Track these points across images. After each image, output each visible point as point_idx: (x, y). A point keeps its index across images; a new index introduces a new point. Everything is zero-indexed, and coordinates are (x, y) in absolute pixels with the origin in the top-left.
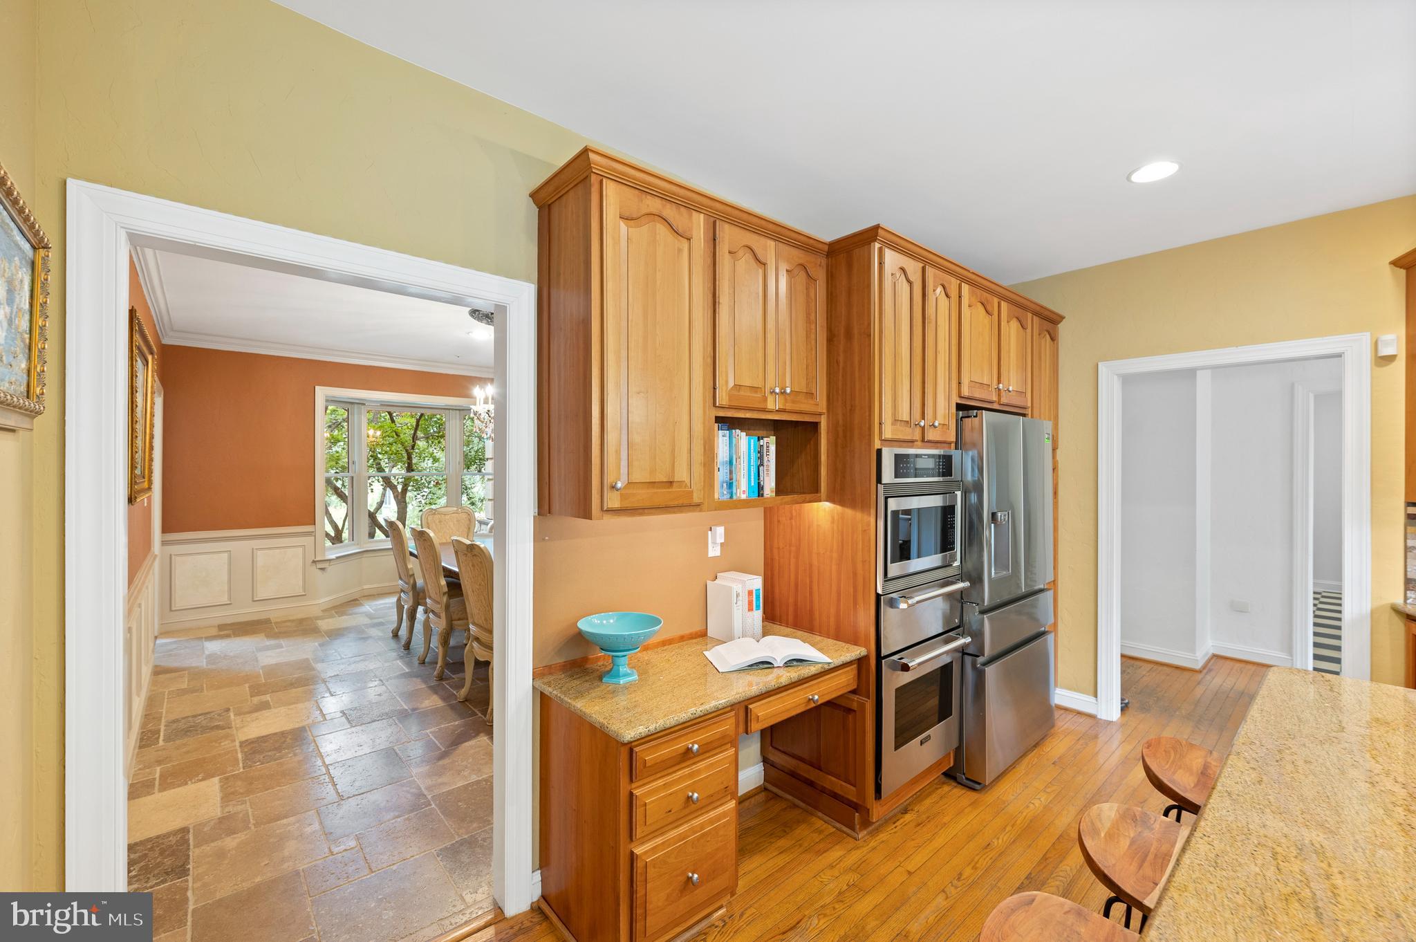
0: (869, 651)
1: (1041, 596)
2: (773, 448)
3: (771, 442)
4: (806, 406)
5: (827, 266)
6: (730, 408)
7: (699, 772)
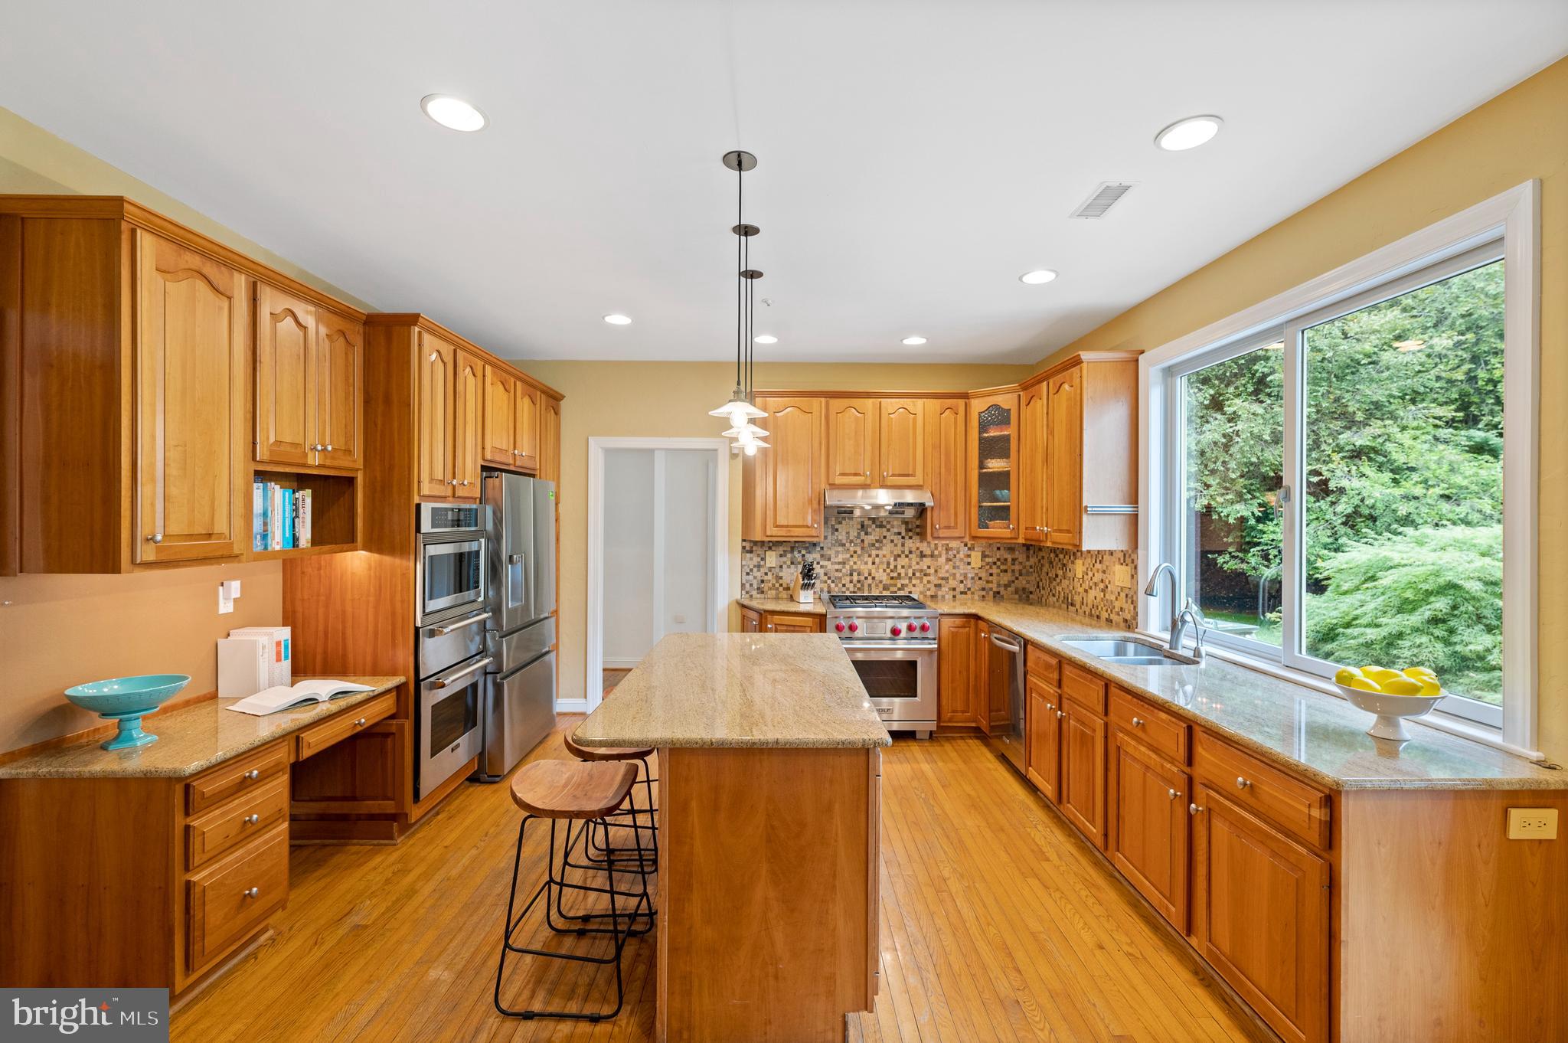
0: (407, 678)
1: (546, 621)
2: (309, 501)
3: (306, 496)
4: (345, 462)
5: (365, 333)
6: (271, 462)
7: (254, 798)
